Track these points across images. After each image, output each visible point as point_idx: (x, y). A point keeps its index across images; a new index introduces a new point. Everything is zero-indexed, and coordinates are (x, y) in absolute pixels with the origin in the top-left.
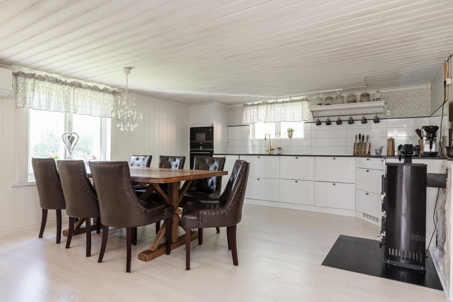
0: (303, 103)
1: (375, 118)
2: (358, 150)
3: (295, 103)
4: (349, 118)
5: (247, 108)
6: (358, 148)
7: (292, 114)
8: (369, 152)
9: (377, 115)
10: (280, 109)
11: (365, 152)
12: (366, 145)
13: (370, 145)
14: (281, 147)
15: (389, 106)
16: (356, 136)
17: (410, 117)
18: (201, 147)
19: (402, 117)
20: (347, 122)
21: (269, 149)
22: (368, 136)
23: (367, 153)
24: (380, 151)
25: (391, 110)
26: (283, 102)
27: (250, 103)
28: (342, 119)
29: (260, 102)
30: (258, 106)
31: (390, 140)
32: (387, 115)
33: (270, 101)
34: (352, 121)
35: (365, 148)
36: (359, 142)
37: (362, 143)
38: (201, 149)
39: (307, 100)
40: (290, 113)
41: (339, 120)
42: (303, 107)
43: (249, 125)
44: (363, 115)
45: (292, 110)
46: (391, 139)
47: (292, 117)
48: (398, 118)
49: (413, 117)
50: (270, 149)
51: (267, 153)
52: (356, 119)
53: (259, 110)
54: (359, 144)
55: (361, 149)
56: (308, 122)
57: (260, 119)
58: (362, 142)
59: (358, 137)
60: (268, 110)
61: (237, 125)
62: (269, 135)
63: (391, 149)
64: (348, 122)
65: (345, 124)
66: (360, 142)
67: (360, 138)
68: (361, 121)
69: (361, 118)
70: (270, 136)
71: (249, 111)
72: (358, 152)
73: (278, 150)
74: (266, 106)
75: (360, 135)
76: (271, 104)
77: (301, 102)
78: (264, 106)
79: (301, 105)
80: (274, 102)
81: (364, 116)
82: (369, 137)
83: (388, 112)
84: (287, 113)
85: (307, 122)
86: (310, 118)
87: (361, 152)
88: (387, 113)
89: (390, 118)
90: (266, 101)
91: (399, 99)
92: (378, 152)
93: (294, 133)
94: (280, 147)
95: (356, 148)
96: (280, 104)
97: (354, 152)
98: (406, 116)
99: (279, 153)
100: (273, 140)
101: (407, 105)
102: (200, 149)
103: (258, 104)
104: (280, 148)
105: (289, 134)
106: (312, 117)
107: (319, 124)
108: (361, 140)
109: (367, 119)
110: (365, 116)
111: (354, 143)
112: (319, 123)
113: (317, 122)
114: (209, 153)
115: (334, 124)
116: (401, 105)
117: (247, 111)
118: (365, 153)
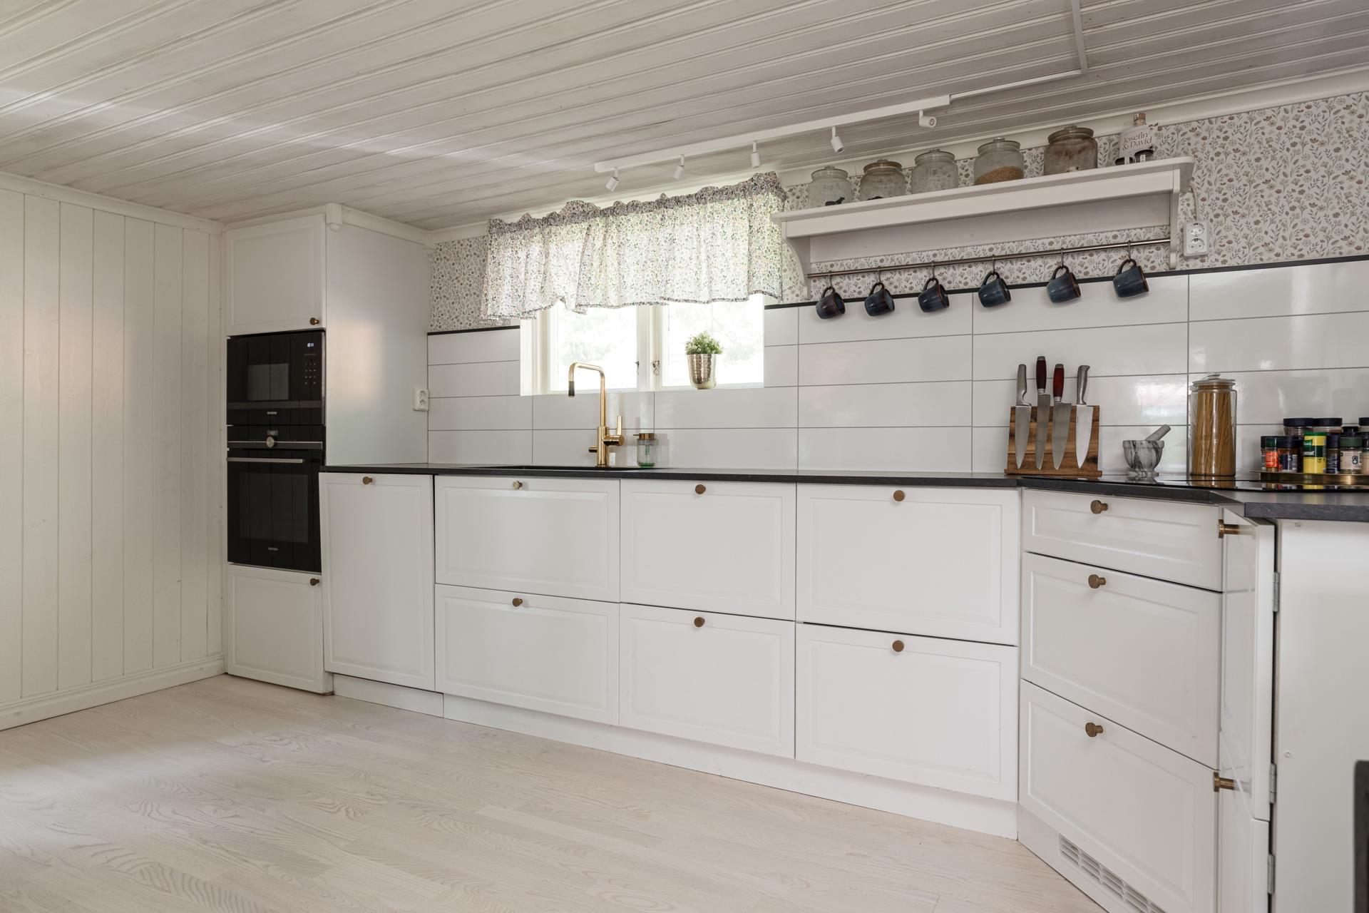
0: (752, 205)
1: (1123, 270)
2: (1032, 448)
3: (717, 206)
4: (984, 275)
5: (501, 240)
6: (1032, 437)
7: (704, 265)
8: (1091, 455)
9: (1134, 254)
10: (645, 236)
11: (1070, 456)
12: (1073, 419)
13: (1096, 420)
14: (656, 432)
15: (1201, 203)
16: (1022, 368)
17: (1317, 257)
18: (271, 429)
19: (1271, 261)
20: (976, 294)
21: (602, 438)
22: (1083, 371)
23: (1080, 464)
24: (1154, 453)
25: (1211, 221)
26: (662, 203)
27: (515, 218)
28: (949, 282)
29: (558, 209)
30: (547, 230)
31: (1211, 387)
32: (1189, 251)
33: (603, 203)
34: (1000, 290)
35: (1072, 436)
36: (1035, 404)
37: (1052, 408)
38: (270, 442)
39: (776, 186)
40: (694, 256)
41: (932, 284)
42: (756, 225)
43: (518, 327)
44: (1059, 259)
45: (702, 243)
46: (1215, 383)
47: (704, 277)
48: (1251, 263)
49: (1338, 255)
50: (607, 443)
51: (590, 462)
52: (1020, 282)
53: (553, 249)
54: (1040, 417)
55: (1049, 439)
56: (781, 303)
57: (561, 293)
58: (1052, 404)
59: (1031, 373)
60: (589, 245)
61: (468, 327)
62: (598, 374)
63: (1215, 442)
64: (980, 295)
65: (964, 308)
66: (1043, 400)
67: (1041, 382)
68: (1049, 289)
69: (1047, 271)
70: (602, 375)
71: (509, 252)
72: (1033, 455)
73: (643, 448)
74: (585, 225)
75: (1041, 364)
76: (604, 213)
77: (745, 196)
78: (576, 228)
79: (745, 216)
80: (618, 203)
81: (1063, 262)
82: (1089, 373)
83: (1196, 239)
84: (678, 260)
85: (775, 302)
86: (791, 284)
87: (1049, 454)
88: (1189, 241)
89: (1206, 265)
90: (586, 200)
91: (1258, 160)
92: (1145, 455)
93: (718, 360)
94: (651, 432)
95: (1022, 437)
96: (645, 214)
97: (1012, 456)
98: (1297, 253)
99: (646, 460)
100: (623, 396)
101: (1302, 192)
102: (268, 443)
103: (550, 220)
104: (651, 437)
105: (692, 365)
106: (802, 278)
107: (835, 308)
108: (1049, 389)
109: (1081, 276)
110: (1068, 261)
111: (1013, 409)
112: (832, 307)
113: (825, 300)
114: (301, 461)
115: (907, 310)
116: (1267, 192)
117: (498, 257)
118: (1074, 464)
